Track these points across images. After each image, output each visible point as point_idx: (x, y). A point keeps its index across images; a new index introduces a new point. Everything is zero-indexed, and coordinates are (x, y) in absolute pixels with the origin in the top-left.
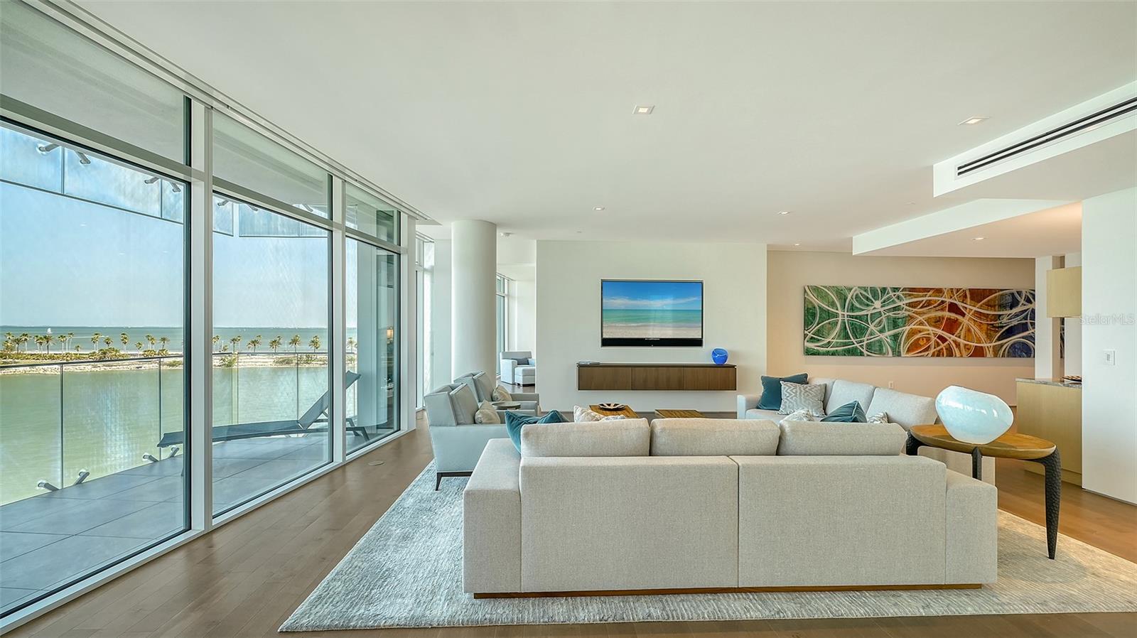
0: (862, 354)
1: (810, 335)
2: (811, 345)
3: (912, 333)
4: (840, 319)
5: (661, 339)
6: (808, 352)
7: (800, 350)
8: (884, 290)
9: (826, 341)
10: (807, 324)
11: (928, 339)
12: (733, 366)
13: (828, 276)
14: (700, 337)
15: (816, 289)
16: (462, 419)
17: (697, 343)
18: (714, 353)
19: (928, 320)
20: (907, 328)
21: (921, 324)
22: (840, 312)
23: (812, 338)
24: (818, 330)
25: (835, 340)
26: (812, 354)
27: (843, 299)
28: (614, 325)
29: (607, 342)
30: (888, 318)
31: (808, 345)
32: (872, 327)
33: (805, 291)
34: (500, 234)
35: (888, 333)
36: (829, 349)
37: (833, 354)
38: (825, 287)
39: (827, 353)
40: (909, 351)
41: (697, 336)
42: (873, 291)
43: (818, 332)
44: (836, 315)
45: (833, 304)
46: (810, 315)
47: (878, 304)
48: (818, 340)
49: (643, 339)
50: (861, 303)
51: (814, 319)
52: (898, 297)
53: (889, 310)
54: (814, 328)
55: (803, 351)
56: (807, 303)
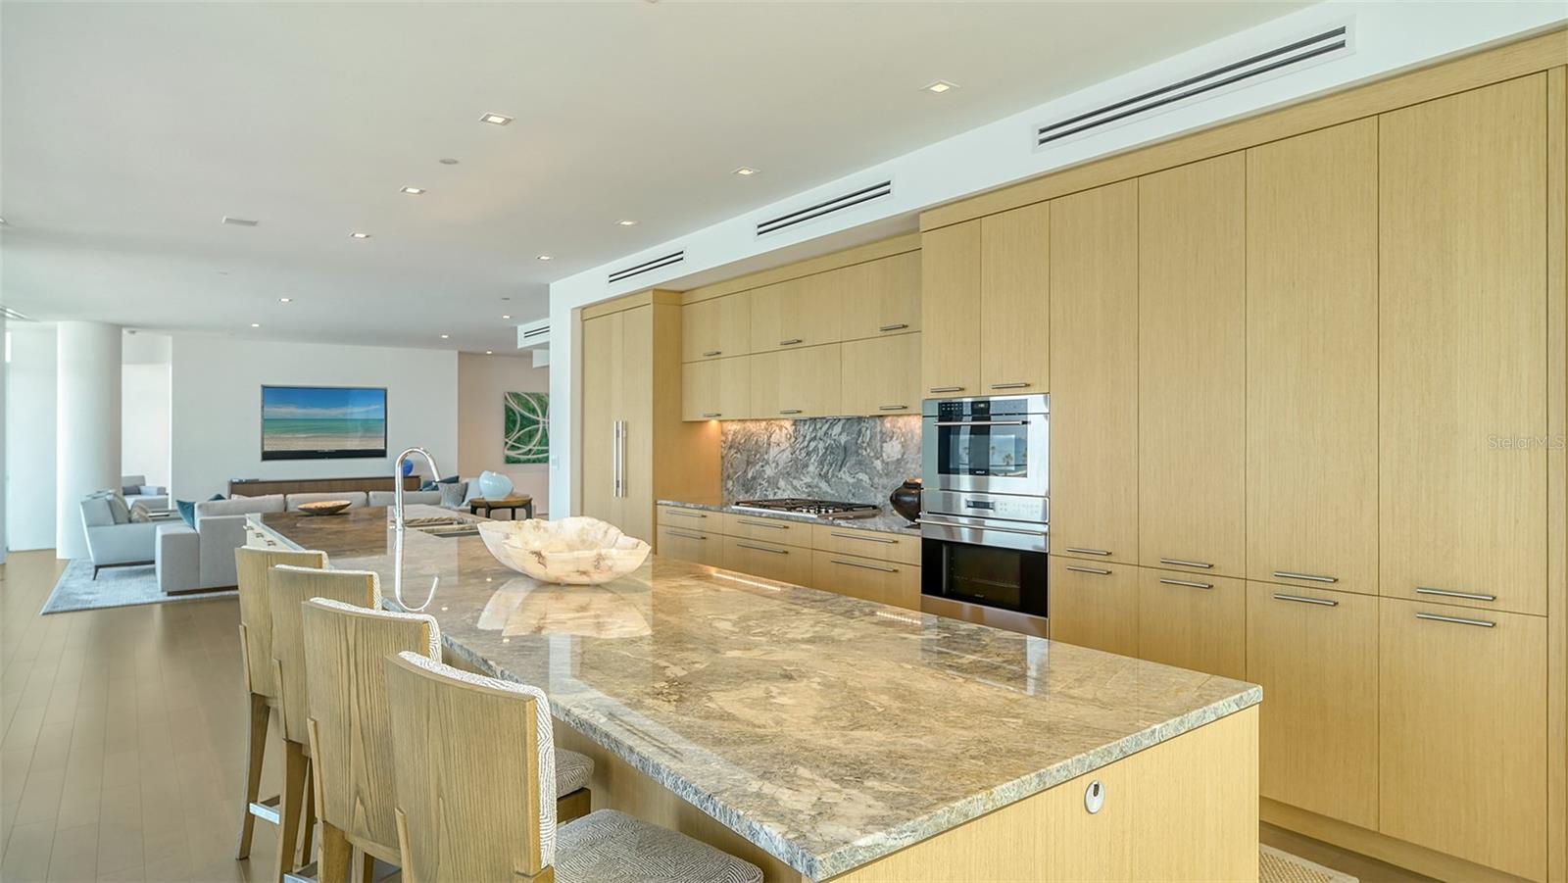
1: (510, 443)
2: (512, 454)
4: (541, 426)
5: (337, 451)
6: (510, 461)
7: (502, 459)
9: (527, 448)
10: (508, 431)
12: (417, 477)
13: (529, 383)
14: (383, 448)
15: (516, 396)
16: (119, 519)
17: (382, 454)
22: (541, 420)
23: (513, 446)
24: (519, 438)
25: (536, 448)
26: (513, 462)
27: (544, 406)
28: (277, 436)
29: (267, 456)
31: (509, 453)
33: (506, 398)
34: (125, 332)
36: (530, 457)
37: (534, 461)
38: (526, 394)
39: (528, 461)
41: (380, 446)
43: (518, 440)
44: (537, 423)
45: (534, 411)
46: (512, 422)
48: (519, 448)
49: (316, 452)
51: (515, 425)
54: (515, 435)
55: (503, 459)
56: (509, 412)
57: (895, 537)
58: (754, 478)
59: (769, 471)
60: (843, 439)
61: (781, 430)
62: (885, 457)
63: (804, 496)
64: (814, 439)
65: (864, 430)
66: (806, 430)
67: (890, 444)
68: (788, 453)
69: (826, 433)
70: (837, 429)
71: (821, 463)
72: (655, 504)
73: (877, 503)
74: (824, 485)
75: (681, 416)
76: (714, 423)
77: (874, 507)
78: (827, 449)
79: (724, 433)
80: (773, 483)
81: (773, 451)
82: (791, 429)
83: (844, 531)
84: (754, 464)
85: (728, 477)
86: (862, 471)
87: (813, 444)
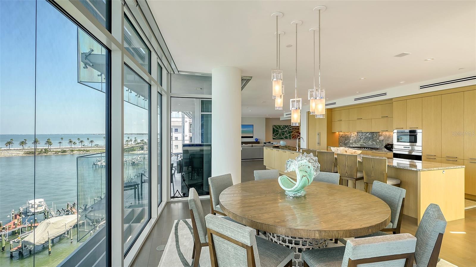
0: (284, 139)
1: (274, 135)
3: (293, 134)
4: (279, 132)
6: (274, 139)
8: (288, 126)
9: (277, 136)
10: (273, 133)
11: (296, 136)
12: (258, 141)
13: (277, 124)
15: (275, 126)
17: (252, 137)
18: (255, 139)
19: (296, 132)
20: (292, 134)
21: (295, 133)
22: (279, 130)
25: (279, 136)
27: (280, 127)
30: (288, 131)
31: (274, 137)
32: (285, 133)
33: (273, 126)
35: (288, 135)
37: (278, 139)
39: (277, 139)
40: (292, 138)
41: (252, 136)
42: (286, 126)
45: (278, 129)
46: (274, 131)
47: (286, 129)
50: (284, 129)
52: (290, 127)
53: (288, 130)
55: (272, 139)
56: (273, 129)
57: (387, 153)
58: (347, 143)
59: (351, 142)
60: (369, 136)
61: (354, 134)
62: (380, 139)
63: (360, 146)
64: (362, 136)
65: (374, 134)
66: (360, 134)
67: (381, 137)
68: (356, 138)
69: (365, 135)
70: (368, 134)
71: (364, 140)
72: (327, 147)
73: (378, 147)
74: (364, 144)
75: (331, 131)
76: (337, 133)
77: (377, 148)
78: (365, 138)
79: (339, 134)
80: (352, 143)
81: (352, 138)
82: (356, 134)
83: (374, 152)
84: (347, 140)
85: (340, 142)
86: (374, 142)
87: (362, 137)
